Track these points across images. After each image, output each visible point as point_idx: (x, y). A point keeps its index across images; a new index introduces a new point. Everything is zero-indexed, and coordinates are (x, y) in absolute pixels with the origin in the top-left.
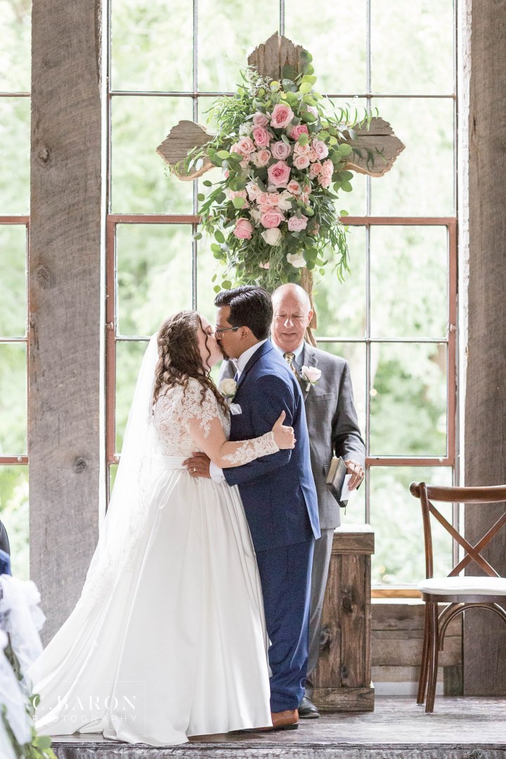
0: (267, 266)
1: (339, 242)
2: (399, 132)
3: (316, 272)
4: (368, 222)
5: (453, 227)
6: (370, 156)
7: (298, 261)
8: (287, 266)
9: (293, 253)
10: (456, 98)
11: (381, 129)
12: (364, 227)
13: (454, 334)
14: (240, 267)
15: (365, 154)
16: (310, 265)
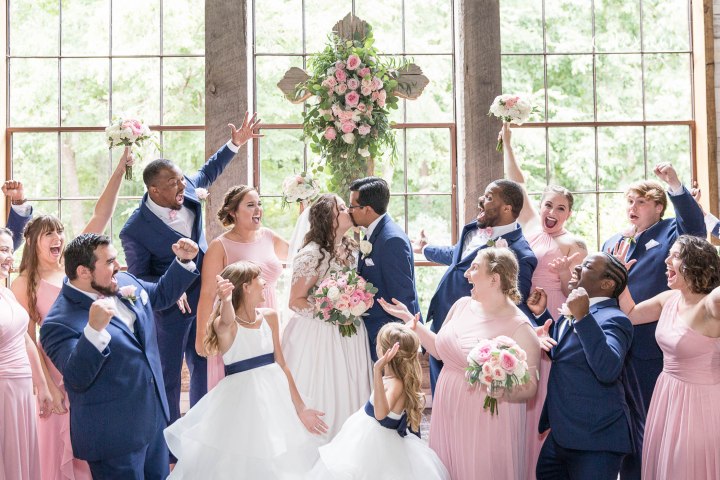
0: (346, 157)
1: (390, 140)
2: (425, 72)
3: (376, 159)
4: (405, 127)
5: (453, 128)
6: (409, 87)
7: (365, 153)
8: (358, 156)
9: (362, 148)
10: (454, 55)
11: (415, 71)
12: (402, 130)
13: (455, 190)
14: (329, 157)
15: (405, 86)
16: (373, 156)
